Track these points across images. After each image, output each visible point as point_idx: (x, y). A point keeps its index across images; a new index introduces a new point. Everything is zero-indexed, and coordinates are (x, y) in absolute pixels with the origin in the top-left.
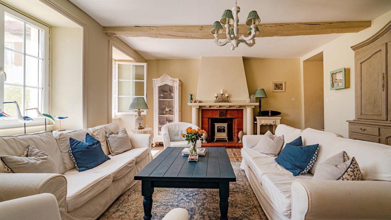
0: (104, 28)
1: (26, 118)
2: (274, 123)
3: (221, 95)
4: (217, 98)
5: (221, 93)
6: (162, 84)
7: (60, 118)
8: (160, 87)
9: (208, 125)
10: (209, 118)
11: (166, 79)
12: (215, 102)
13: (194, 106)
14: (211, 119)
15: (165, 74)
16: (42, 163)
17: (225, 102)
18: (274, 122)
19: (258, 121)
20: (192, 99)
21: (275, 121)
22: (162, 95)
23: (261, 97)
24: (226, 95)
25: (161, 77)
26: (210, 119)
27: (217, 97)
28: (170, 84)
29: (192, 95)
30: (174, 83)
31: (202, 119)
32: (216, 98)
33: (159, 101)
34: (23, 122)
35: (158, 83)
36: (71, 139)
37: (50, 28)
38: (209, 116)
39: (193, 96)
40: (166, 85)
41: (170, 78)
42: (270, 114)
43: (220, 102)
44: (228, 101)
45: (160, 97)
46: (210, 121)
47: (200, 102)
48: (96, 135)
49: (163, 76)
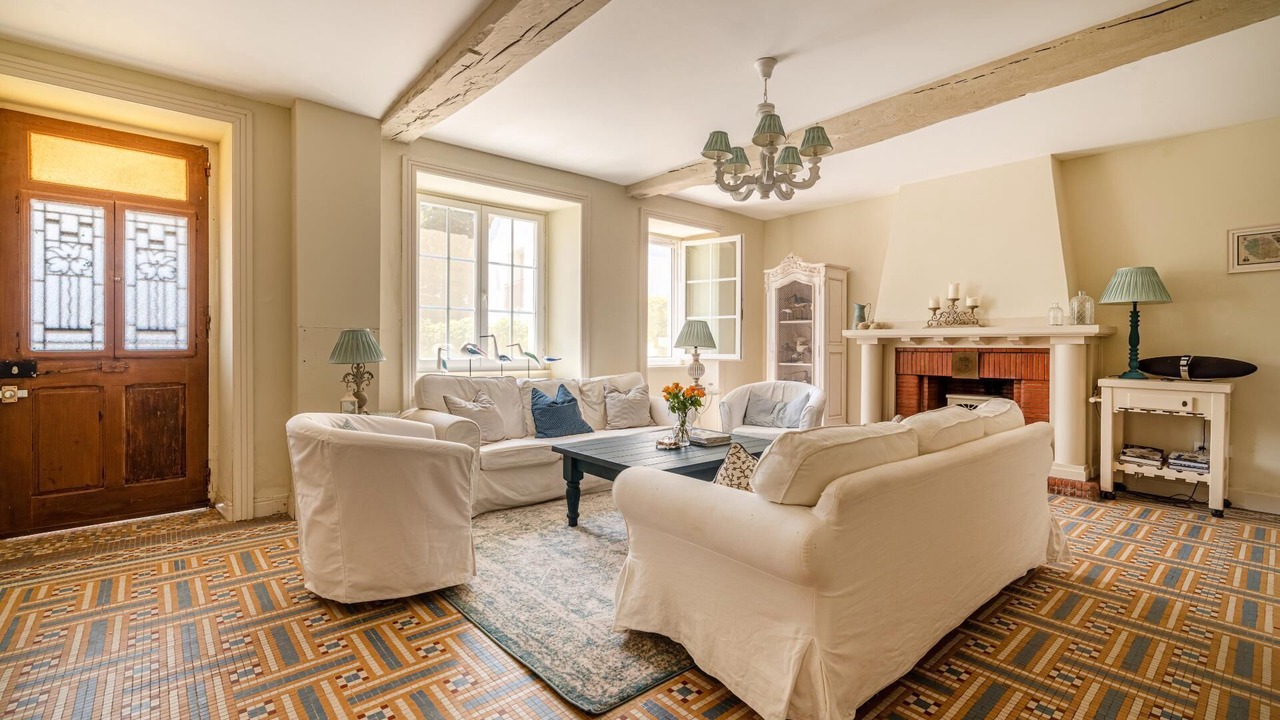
0: (627, 188)
1: (503, 358)
2: (1189, 408)
3: (951, 303)
4: (938, 312)
5: (951, 296)
6: (786, 281)
7: (549, 360)
8: (780, 290)
9: (916, 397)
10: (921, 378)
11: (795, 266)
12: (929, 326)
13: (865, 338)
14: (931, 379)
15: (790, 255)
16: (480, 411)
17: (964, 323)
18: (1185, 404)
19: (1106, 394)
20: (862, 318)
21: (1194, 400)
22: (788, 311)
23: (1143, 299)
24: (969, 302)
25: (782, 265)
26: (926, 381)
27: (935, 310)
28: (803, 279)
29: (862, 308)
30: (812, 277)
31: (897, 378)
32: (932, 313)
33: (780, 327)
34: (499, 363)
35: (775, 280)
36: (535, 391)
37: (546, 216)
38: (919, 369)
39: (866, 310)
40: (794, 283)
41: (803, 264)
42: (1184, 371)
43: (948, 324)
44: (976, 323)
45: (781, 316)
46: (926, 385)
47: (880, 326)
48: (588, 391)
49: (786, 260)
